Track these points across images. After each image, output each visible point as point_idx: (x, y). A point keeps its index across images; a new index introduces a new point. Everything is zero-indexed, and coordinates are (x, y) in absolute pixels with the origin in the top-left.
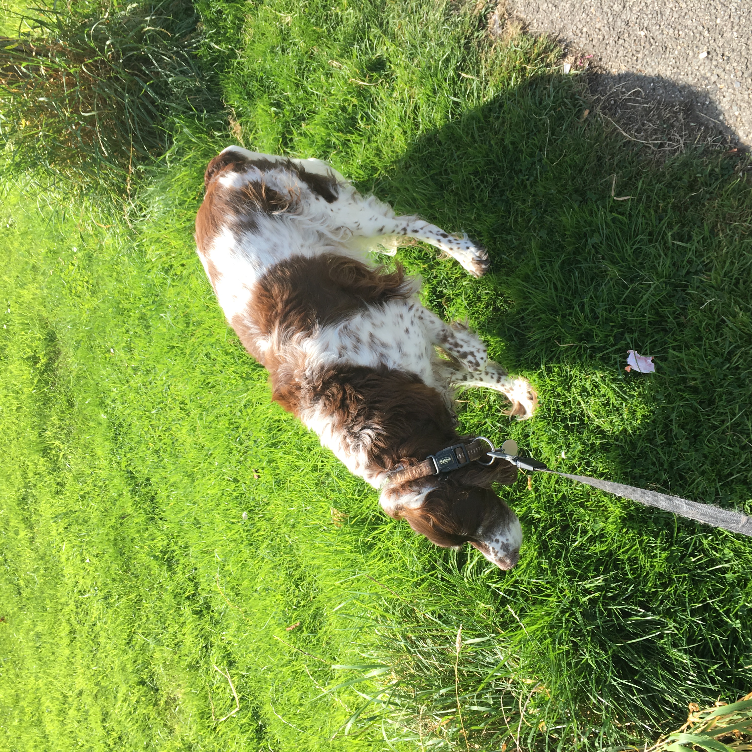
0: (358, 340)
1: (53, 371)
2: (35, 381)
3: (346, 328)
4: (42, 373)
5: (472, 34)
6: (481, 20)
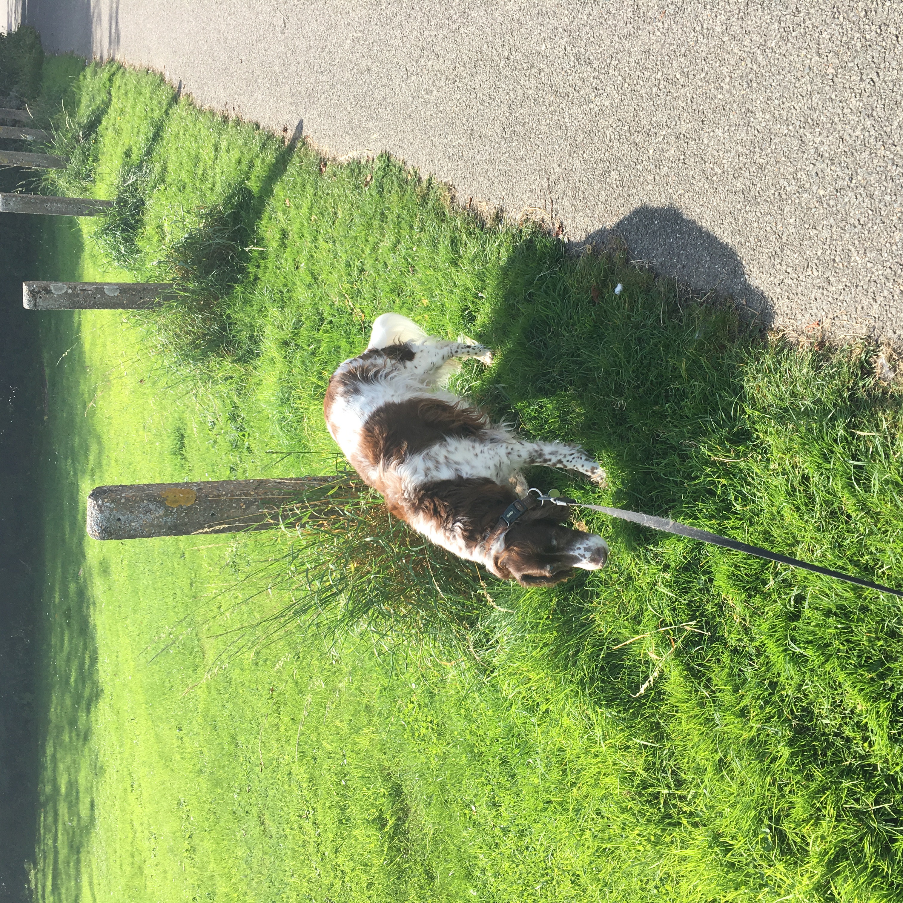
0: (437, 462)
1: (404, 834)
2: (385, 849)
3: (427, 454)
4: (391, 839)
5: (855, 383)
6: (862, 367)
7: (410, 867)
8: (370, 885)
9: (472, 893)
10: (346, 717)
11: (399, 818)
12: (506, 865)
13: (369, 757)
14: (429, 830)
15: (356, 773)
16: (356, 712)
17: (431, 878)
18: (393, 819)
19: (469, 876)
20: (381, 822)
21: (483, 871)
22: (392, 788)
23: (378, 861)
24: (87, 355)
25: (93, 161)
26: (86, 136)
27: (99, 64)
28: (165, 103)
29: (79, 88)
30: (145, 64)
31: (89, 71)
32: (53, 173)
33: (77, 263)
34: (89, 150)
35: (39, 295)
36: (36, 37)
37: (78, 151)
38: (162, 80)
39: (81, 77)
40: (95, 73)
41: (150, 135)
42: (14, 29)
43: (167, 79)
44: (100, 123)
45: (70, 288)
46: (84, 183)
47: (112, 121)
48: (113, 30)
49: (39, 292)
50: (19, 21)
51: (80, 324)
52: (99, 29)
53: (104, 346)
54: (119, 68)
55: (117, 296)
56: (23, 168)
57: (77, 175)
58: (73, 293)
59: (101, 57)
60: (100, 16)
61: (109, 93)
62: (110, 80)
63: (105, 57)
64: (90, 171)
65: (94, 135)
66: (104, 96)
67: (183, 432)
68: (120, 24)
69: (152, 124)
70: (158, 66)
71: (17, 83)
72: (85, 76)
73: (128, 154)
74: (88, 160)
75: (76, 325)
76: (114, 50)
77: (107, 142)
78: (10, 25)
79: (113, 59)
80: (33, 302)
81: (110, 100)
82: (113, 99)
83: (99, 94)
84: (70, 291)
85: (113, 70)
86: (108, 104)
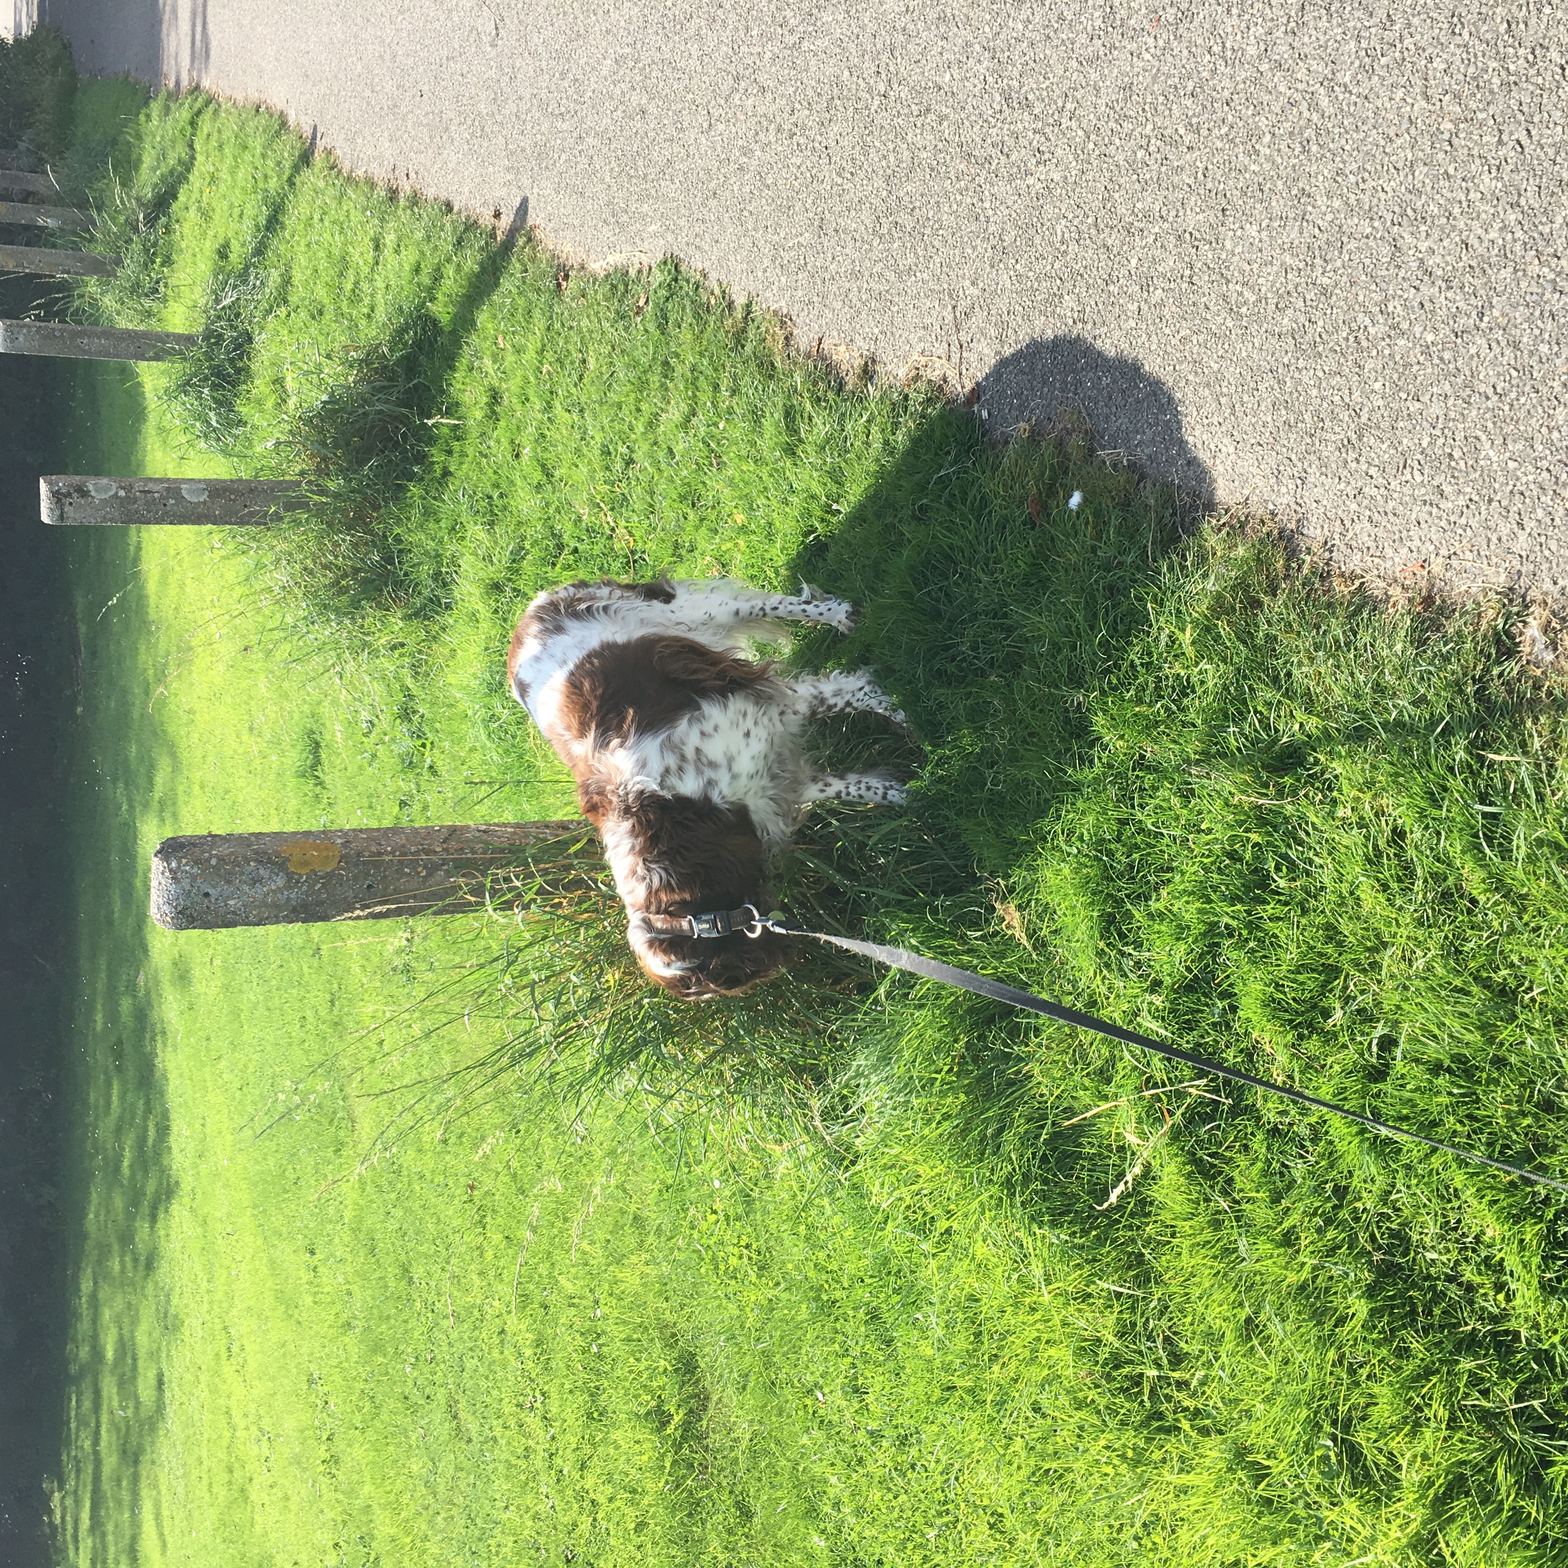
1: (700, 1438)
2: (668, 1465)
3: (669, 737)
4: (678, 1446)
5: (1487, 670)
6: (1498, 642)
7: (710, 1496)
8: (640, 1527)
9: (818, 1542)
10: (601, 1235)
11: (691, 1411)
12: (876, 1495)
13: (638, 1305)
14: (743, 1432)
15: (618, 1333)
16: (617, 1227)
17: (746, 1514)
18: (682, 1412)
19: (812, 1513)
20: (660, 1417)
21: (837, 1505)
22: (679, 1359)
23: (654, 1486)
24: (152, 601)
25: (162, 265)
26: (151, 221)
27: (174, 95)
28: (287, 165)
29: (139, 137)
30: (254, 96)
31: (155, 108)
32: (92, 285)
33: (135, 442)
34: (155, 245)
35: (69, 500)
36: (65, 47)
37: (136, 247)
38: (284, 124)
39: (142, 118)
40: (167, 111)
41: (262, 221)
42: (26, 31)
43: (292, 122)
44: (175, 198)
45: (123, 488)
46: (147, 303)
47: (195, 195)
48: (198, 37)
49: (69, 495)
50: (35, 18)
51: (139, 548)
52: (173, 34)
53: (182, 586)
54: (208, 103)
55: (205, 503)
56: (39, 276)
57: (135, 289)
58: (127, 497)
59: (178, 83)
60: (174, 11)
61: (191, 146)
62: (193, 123)
63: (185, 83)
64: (158, 282)
65: (163, 220)
66: (181, 151)
67: (317, 737)
68: (211, 27)
69: (265, 200)
70: (275, 100)
71: (30, 126)
72: (148, 117)
73: (223, 253)
74: (153, 262)
75: (132, 548)
76: (200, 71)
77: (186, 231)
78: (18, 26)
79: (197, 88)
80: (58, 512)
81: (193, 158)
82: (198, 156)
83: (173, 147)
84: (122, 493)
85: (198, 105)
86: (188, 165)
